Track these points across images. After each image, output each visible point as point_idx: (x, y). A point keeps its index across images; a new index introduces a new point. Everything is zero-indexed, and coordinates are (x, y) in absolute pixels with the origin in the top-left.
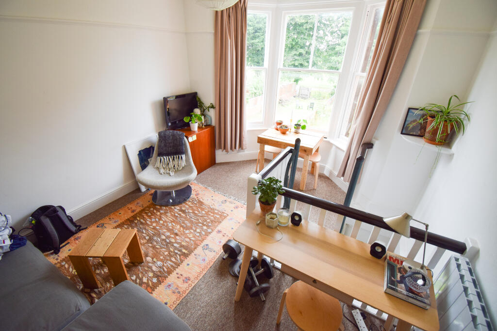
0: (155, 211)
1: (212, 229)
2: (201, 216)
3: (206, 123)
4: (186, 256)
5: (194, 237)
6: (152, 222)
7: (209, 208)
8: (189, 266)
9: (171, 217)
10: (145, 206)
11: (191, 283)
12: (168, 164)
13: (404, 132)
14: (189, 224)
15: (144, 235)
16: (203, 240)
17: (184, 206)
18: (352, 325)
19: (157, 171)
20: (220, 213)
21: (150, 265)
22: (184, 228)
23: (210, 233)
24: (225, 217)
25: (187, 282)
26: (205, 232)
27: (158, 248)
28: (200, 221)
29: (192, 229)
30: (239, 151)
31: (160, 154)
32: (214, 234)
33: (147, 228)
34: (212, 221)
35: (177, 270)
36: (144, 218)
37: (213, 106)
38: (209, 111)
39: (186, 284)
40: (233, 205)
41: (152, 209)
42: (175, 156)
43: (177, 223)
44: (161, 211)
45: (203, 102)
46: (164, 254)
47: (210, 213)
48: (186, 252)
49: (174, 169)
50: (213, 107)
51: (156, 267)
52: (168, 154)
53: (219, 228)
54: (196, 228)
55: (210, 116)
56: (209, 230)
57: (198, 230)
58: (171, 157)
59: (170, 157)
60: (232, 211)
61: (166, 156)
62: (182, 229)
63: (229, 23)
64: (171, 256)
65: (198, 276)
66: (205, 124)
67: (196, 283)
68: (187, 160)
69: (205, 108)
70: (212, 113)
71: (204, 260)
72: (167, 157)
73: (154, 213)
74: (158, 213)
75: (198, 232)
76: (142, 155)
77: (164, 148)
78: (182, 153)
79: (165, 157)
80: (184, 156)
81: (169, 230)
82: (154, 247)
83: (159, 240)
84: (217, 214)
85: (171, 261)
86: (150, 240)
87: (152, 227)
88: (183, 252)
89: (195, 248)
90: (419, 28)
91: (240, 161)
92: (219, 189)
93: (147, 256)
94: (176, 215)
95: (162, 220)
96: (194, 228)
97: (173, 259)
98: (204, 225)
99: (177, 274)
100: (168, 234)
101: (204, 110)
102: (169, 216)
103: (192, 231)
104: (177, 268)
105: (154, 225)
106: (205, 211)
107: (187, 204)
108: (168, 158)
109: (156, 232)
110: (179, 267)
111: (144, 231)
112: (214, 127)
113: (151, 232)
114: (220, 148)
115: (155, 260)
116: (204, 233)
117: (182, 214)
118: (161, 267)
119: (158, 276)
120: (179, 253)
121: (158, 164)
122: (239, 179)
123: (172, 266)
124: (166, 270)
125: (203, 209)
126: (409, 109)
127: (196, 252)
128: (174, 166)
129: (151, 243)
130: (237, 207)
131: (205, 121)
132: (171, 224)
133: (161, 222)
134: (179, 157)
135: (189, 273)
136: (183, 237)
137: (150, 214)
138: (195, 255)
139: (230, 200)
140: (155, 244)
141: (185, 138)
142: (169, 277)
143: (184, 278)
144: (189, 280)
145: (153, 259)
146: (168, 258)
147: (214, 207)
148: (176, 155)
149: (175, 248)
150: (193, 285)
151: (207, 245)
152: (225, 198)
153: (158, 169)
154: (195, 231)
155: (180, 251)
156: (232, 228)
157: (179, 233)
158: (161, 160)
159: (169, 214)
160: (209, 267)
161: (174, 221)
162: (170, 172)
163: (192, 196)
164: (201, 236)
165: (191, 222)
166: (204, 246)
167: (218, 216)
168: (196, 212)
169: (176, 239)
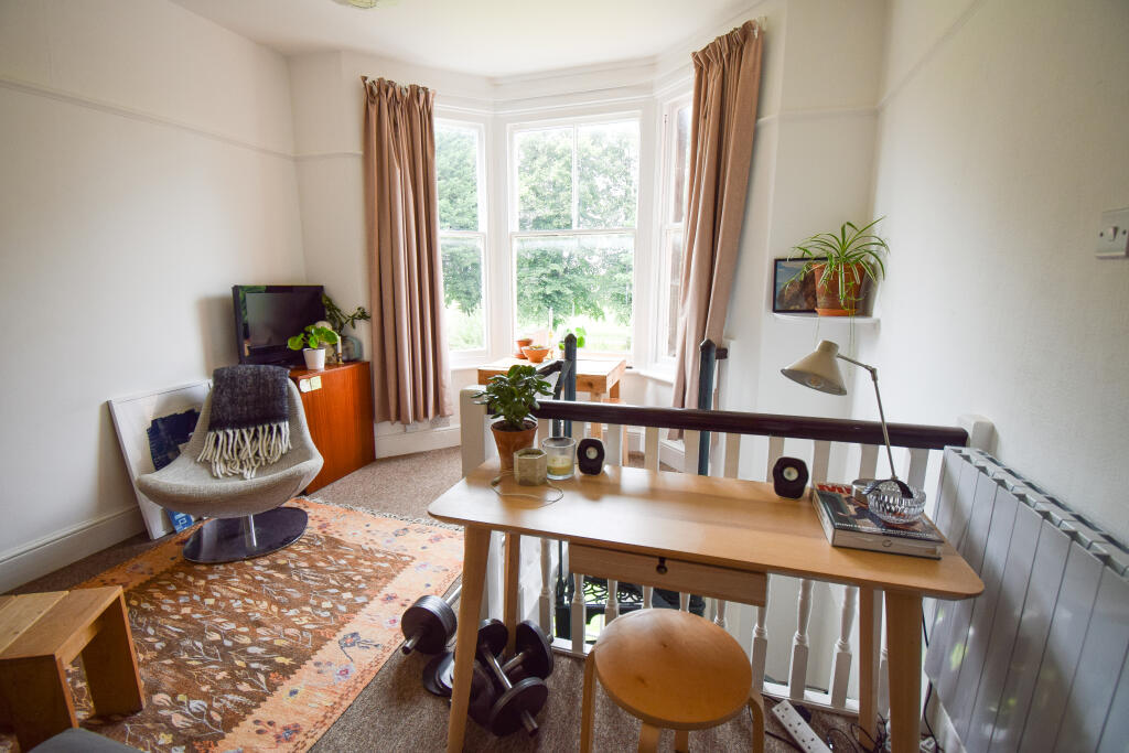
0: (191, 579)
1: (367, 596)
2: (336, 572)
3: (348, 356)
4: (287, 671)
5: (313, 621)
6: (178, 607)
7: (357, 551)
8: (298, 696)
9: (242, 585)
10: (157, 571)
11: (303, 738)
12: (239, 450)
13: (778, 307)
14: (297, 595)
15: (149, 640)
16: (343, 624)
17: (284, 557)
18: (783, 744)
19: (205, 472)
20: (390, 557)
21: (165, 713)
22: (280, 605)
23: (363, 605)
24: (406, 564)
25: (288, 740)
26: (348, 607)
27: (193, 667)
28: (333, 582)
29: (306, 603)
30: (434, 424)
31: (216, 424)
32: (375, 605)
33: (161, 621)
34: (368, 578)
35: (258, 713)
36: (152, 599)
37: (363, 313)
38: (354, 327)
39: (286, 744)
40: (428, 536)
41: (181, 575)
42: (260, 428)
43: (260, 597)
44: (211, 577)
45: (339, 307)
46: (214, 679)
47: (362, 561)
48: (287, 662)
49: (256, 462)
50: (363, 316)
51: (186, 715)
52: (239, 423)
53: (390, 589)
54: (320, 601)
55: (356, 339)
56: (360, 600)
57: (327, 604)
58: (248, 431)
59: (244, 431)
60: (424, 548)
61: (232, 428)
62: (275, 609)
63: (396, 136)
64: (235, 679)
65: (325, 717)
66: (345, 358)
67: (318, 736)
68: (296, 435)
69: (344, 321)
70: (363, 333)
71: (345, 672)
72: (237, 431)
73: (189, 583)
74: (202, 582)
75: (327, 609)
76: (163, 434)
77: (229, 409)
78: (282, 418)
79: (230, 432)
80: (285, 426)
81: (231, 616)
82: (180, 666)
83: (199, 644)
84: (383, 560)
85: (236, 692)
86: (171, 648)
87: (177, 617)
88: (277, 664)
89: (318, 648)
90: (758, 115)
91: (440, 450)
92: (385, 508)
93: (154, 689)
94: (259, 578)
95: (213, 597)
96: (312, 601)
97: (245, 687)
98: (345, 590)
99: (257, 722)
100: (232, 626)
101: (342, 325)
102: (235, 584)
103: (308, 609)
104: (257, 706)
105: (186, 610)
106: (348, 559)
107: (292, 551)
108: (238, 435)
109: (190, 626)
110: (262, 704)
111: (151, 631)
112: (367, 366)
113: (172, 629)
114: (386, 417)
115: (181, 697)
116: (343, 608)
117: (277, 575)
118: (200, 715)
119: (191, 738)
120: (264, 668)
121: (208, 451)
122: (438, 482)
123: (239, 705)
124: (218, 718)
125: (341, 556)
126: (777, 261)
127: (319, 656)
128: (257, 454)
129: (172, 657)
130: (438, 539)
131: (346, 350)
132: (240, 602)
133: (211, 601)
134: (271, 429)
135: (297, 713)
136: (279, 628)
137: (173, 588)
138: (317, 664)
139: (417, 526)
140: (186, 656)
141: (290, 382)
142: (227, 735)
143: (278, 730)
144: (297, 732)
145: (174, 696)
146: (228, 686)
147: (373, 547)
148: (262, 423)
149: (254, 657)
150: (310, 742)
151: (354, 635)
152: (404, 524)
153: (207, 464)
154: (318, 607)
155: (269, 662)
156: (428, 585)
157: (266, 620)
158: (217, 438)
159: (235, 581)
160: (361, 687)
161: (250, 594)
162: (245, 471)
163: (307, 531)
164: (336, 617)
165: (306, 589)
166: (345, 638)
167: (386, 565)
168: (321, 564)
169: (253, 635)
